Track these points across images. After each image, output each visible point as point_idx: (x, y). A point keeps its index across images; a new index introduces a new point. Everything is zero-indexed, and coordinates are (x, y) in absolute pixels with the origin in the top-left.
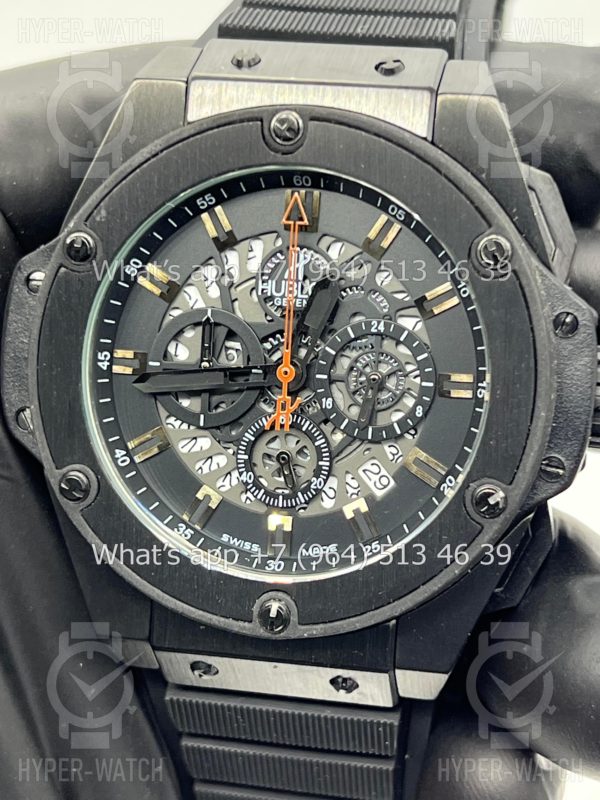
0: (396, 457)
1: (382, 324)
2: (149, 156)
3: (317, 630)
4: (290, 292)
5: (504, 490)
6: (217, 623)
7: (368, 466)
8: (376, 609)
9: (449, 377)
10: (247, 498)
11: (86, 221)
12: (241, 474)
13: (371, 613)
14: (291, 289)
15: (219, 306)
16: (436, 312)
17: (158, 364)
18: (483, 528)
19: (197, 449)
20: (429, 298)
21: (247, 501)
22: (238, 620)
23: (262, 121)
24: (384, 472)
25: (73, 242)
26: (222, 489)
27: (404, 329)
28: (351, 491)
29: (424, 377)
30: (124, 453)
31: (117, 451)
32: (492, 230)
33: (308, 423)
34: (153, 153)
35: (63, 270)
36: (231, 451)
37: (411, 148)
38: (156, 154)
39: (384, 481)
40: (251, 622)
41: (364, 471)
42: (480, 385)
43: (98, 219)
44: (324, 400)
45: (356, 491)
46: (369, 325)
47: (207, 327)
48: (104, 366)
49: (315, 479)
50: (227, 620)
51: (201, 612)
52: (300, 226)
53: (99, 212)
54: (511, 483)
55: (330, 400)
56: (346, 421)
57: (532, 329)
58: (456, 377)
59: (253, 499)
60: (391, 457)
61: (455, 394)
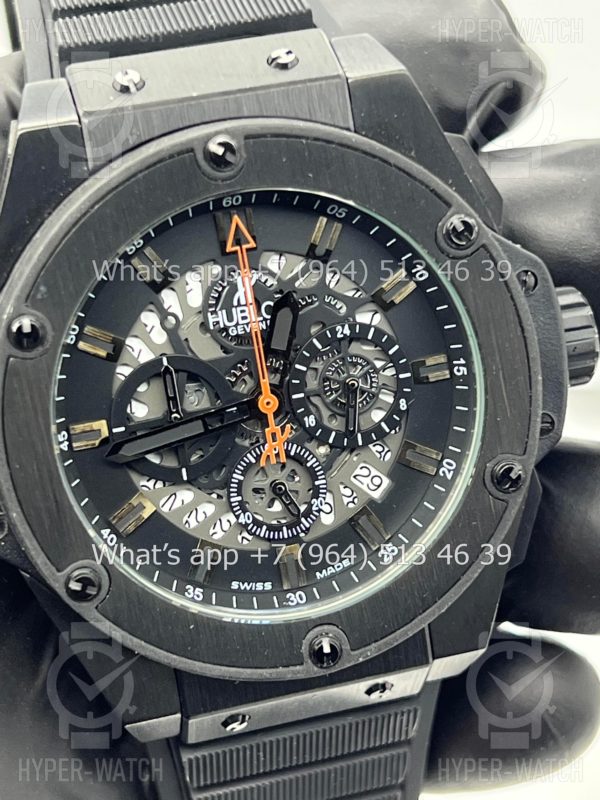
0: (383, 454)
1: (347, 326)
2: (79, 215)
3: (372, 651)
4: (244, 318)
5: (520, 462)
6: (268, 676)
7: (358, 471)
8: (424, 611)
9: (424, 362)
10: (243, 538)
11: (26, 301)
12: (237, 517)
13: (420, 617)
14: (243, 315)
15: (170, 351)
16: (397, 301)
17: (122, 429)
18: (507, 503)
19: (178, 504)
20: (387, 289)
21: (245, 541)
22: (287, 666)
23: (192, 150)
24: (374, 472)
25: (20, 328)
26: (215, 537)
27: (369, 326)
28: (346, 500)
29: (400, 369)
30: (108, 531)
31: (103, 532)
32: (452, 210)
33: (295, 446)
34: (83, 212)
35: (11, 359)
36: (214, 496)
37: (356, 145)
38: (87, 212)
39: (377, 481)
40: (302, 664)
41: (355, 477)
42: (455, 362)
43: (39, 296)
44: (306, 419)
45: (351, 499)
46: (334, 332)
47: (168, 377)
48: (65, 446)
49: (314, 500)
50: (278, 670)
51: (249, 671)
52: (248, 250)
53: (38, 290)
54: (524, 454)
55: (312, 418)
56: (334, 434)
57: (512, 298)
58: (430, 361)
59: (250, 537)
60: (378, 455)
61: (433, 377)
